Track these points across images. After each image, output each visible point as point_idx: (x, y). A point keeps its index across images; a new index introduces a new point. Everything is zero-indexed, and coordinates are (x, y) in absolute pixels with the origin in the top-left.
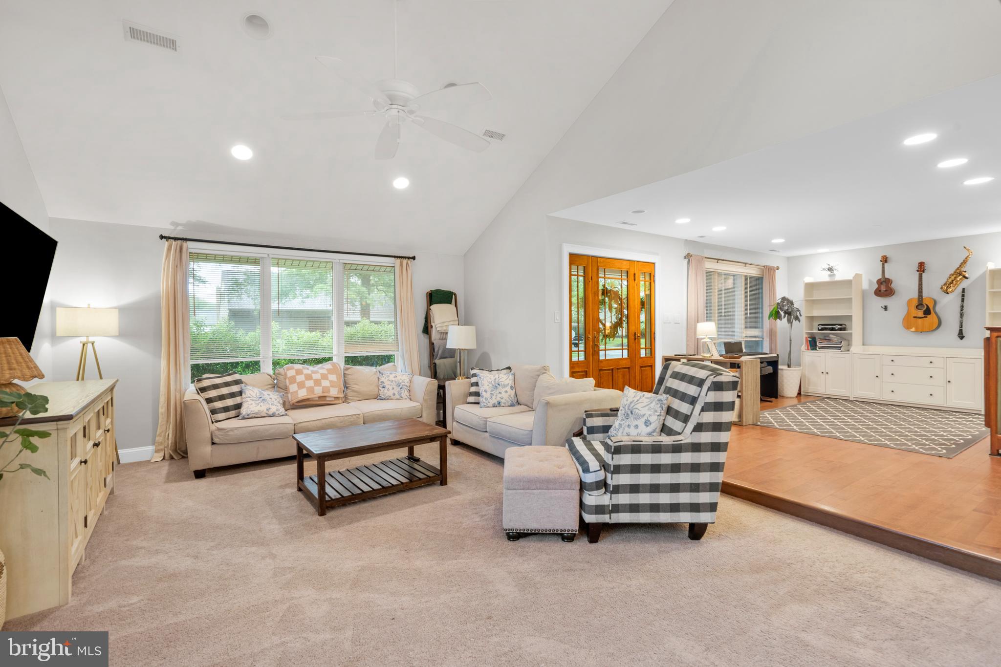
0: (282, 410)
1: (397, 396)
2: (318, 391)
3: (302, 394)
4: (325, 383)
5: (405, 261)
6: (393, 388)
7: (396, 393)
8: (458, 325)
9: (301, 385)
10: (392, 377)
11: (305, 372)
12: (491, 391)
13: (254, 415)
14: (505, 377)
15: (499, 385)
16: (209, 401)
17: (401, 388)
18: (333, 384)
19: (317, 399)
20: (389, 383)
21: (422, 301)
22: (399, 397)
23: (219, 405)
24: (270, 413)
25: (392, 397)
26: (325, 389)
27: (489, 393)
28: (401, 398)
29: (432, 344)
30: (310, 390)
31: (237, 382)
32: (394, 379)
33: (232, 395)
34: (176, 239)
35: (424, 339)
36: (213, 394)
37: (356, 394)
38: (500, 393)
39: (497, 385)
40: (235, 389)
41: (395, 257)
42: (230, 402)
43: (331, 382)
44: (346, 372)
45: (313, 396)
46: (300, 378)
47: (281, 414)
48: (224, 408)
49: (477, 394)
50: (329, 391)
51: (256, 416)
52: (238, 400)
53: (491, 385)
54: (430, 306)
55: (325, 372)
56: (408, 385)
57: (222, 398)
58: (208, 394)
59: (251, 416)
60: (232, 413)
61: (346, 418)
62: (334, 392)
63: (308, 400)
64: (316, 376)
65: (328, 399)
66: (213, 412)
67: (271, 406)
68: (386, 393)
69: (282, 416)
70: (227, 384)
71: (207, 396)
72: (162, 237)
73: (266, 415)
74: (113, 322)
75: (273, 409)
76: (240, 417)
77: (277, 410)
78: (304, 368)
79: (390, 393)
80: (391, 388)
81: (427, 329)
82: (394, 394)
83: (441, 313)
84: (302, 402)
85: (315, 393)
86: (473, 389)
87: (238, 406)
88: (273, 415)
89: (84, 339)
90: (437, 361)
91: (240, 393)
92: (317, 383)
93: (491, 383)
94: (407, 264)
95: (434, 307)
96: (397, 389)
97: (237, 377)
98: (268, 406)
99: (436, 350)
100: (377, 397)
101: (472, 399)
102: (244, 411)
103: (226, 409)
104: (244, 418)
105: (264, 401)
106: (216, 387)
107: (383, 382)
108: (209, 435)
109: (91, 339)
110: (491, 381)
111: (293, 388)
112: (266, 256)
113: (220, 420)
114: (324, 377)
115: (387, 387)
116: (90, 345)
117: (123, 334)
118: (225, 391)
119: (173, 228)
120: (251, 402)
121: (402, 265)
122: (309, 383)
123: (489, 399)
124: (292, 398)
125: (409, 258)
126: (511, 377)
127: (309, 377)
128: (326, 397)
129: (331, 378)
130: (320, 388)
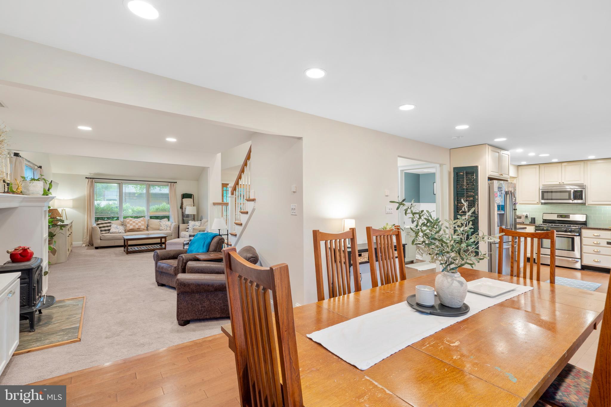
0: (124, 232)
1: (165, 229)
2: (137, 227)
3: (131, 227)
4: (140, 224)
5: (172, 184)
6: (164, 227)
7: (165, 228)
8: (194, 206)
9: (131, 224)
10: (164, 223)
11: (133, 220)
12: (192, 227)
13: (114, 232)
14: (198, 223)
16: (100, 228)
17: (167, 227)
18: (142, 225)
21: (179, 197)
23: (103, 229)
24: (119, 232)
26: (140, 226)
28: (167, 230)
29: (182, 212)
30: (134, 226)
31: (109, 223)
33: (107, 226)
34: (90, 178)
35: (180, 210)
36: (101, 226)
37: (151, 228)
39: (194, 226)
40: (109, 225)
41: (168, 182)
42: (107, 228)
43: (142, 224)
44: (149, 221)
45: (135, 228)
46: (131, 222)
49: (188, 228)
50: (141, 227)
52: (109, 228)
54: (183, 199)
55: (140, 220)
56: (170, 226)
57: (104, 227)
60: (107, 232)
62: (143, 227)
63: (133, 229)
64: (136, 222)
65: (140, 229)
66: (101, 231)
70: (106, 223)
71: (99, 226)
72: (86, 178)
74: (71, 204)
75: (120, 231)
76: (109, 233)
77: (122, 232)
78: (133, 219)
79: (163, 228)
81: (181, 207)
82: (164, 229)
83: (186, 201)
84: (131, 230)
86: (188, 227)
87: (109, 230)
89: (62, 209)
90: (184, 219)
91: (110, 226)
92: (137, 224)
93: (192, 225)
94: (173, 185)
95: (184, 200)
96: (165, 227)
97: (109, 221)
98: (118, 230)
99: (184, 214)
100: (159, 230)
101: (187, 230)
102: (111, 231)
103: (105, 230)
104: (111, 233)
105: (118, 228)
106: (102, 224)
107: (161, 225)
108: (99, 237)
109: (64, 209)
111: (128, 225)
112: (121, 183)
114: (140, 222)
115: (162, 226)
116: (64, 210)
117: (74, 208)
118: (105, 225)
119: (90, 174)
120: (113, 229)
122: (134, 224)
123: (191, 230)
124: (128, 228)
125: (174, 182)
126: (200, 223)
127: (134, 222)
128: (140, 228)
129: (143, 223)
130: (138, 226)
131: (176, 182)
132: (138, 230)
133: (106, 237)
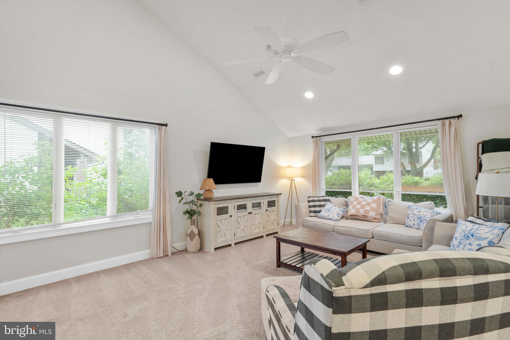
1: (416, 226)
2: (362, 212)
3: (354, 212)
4: (367, 208)
5: (447, 121)
6: (414, 220)
7: (416, 224)
9: (354, 207)
11: (360, 200)
12: (461, 240)
13: (323, 217)
15: (472, 235)
16: (310, 207)
17: (421, 221)
18: (372, 209)
19: (362, 216)
20: (412, 215)
22: (418, 228)
23: (313, 209)
24: (329, 217)
25: (413, 226)
26: (368, 212)
27: (458, 241)
28: (419, 229)
30: (358, 210)
31: (325, 200)
32: (417, 213)
33: (320, 206)
34: (317, 137)
36: (312, 204)
37: (390, 218)
38: (470, 244)
39: (470, 235)
41: (439, 119)
42: (318, 209)
43: (371, 207)
44: (388, 204)
45: (359, 214)
46: (355, 203)
48: (314, 211)
50: (368, 213)
51: (324, 218)
52: (321, 209)
53: (463, 234)
54: (482, 154)
55: (370, 201)
57: (314, 206)
58: (310, 204)
59: (321, 217)
61: (359, 230)
62: (372, 214)
63: (357, 215)
64: (364, 203)
65: (368, 218)
66: (310, 212)
67: (330, 214)
68: (409, 222)
69: (335, 220)
72: (312, 137)
73: (327, 218)
76: (317, 217)
77: (332, 217)
79: (411, 223)
80: (412, 219)
82: (414, 225)
84: (353, 216)
85: (360, 212)
87: (320, 212)
88: (330, 219)
89: (292, 179)
90: (485, 206)
91: (325, 206)
92: (363, 207)
93: (464, 232)
96: (417, 222)
100: (403, 224)
102: (323, 214)
103: (315, 212)
104: (319, 218)
106: (314, 201)
107: (409, 214)
108: (302, 221)
110: (466, 229)
111: (350, 207)
113: (312, 216)
114: (369, 204)
115: (410, 218)
118: (317, 203)
119: (317, 132)
120: (324, 211)
121: (443, 125)
122: (358, 206)
123: (456, 247)
127: (360, 203)
128: (367, 216)
129: (374, 205)
130: (364, 210)
131: (461, 116)
132: (364, 219)
133: (307, 222)
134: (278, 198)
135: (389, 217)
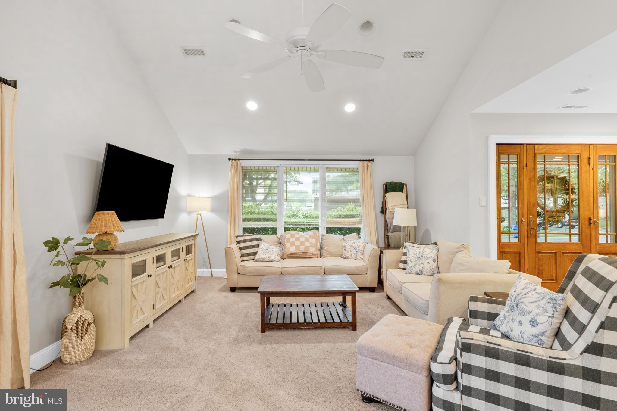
0: (278, 258)
2: (302, 249)
3: (292, 250)
4: (307, 244)
5: (366, 163)
6: (351, 251)
7: (353, 255)
8: (408, 208)
9: (293, 244)
10: (351, 243)
11: (297, 236)
12: (415, 261)
13: (262, 260)
14: (429, 251)
15: (422, 256)
16: (241, 249)
17: (357, 252)
18: (312, 245)
19: (302, 253)
20: (349, 247)
21: (379, 191)
22: (354, 258)
23: (245, 251)
24: (271, 259)
25: (350, 257)
26: (307, 248)
27: (413, 263)
28: (356, 259)
29: (386, 221)
30: (297, 247)
31: (257, 239)
32: (352, 245)
33: (253, 247)
34: (236, 160)
35: (381, 217)
36: (243, 245)
37: (328, 252)
38: (422, 263)
39: (420, 257)
40: (255, 243)
41: (359, 160)
42: (251, 251)
43: (311, 243)
44: (323, 238)
45: (300, 251)
46: (293, 240)
47: (276, 261)
48: (247, 253)
49: (405, 262)
50: (309, 249)
51: (263, 260)
52: (255, 250)
53: (415, 257)
54: (385, 193)
55: (308, 236)
56: (362, 249)
57: (247, 248)
58: (240, 245)
59: (260, 260)
60: (252, 257)
61: (312, 268)
62: (312, 250)
63: (296, 253)
64: (302, 239)
65: (308, 254)
66: (242, 255)
67: (271, 255)
68: (346, 254)
69: (277, 262)
70: (251, 240)
71: (240, 246)
72: (229, 159)
73: (268, 260)
74: (208, 204)
75: (272, 257)
76: (255, 260)
77: (274, 258)
78: (296, 233)
79: (348, 254)
80: (349, 250)
81: (383, 211)
82: (352, 255)
83: (393, 198)
84: (292, 254)
85: (300, 250)
86: (403, 258)
87: (255, 254)
88: (272, 261)
89: (197, 213)
90: (389, 234)
91: (258, 246)
92: (302, 243)
93: (416, 254)
94: (367, 165)
95: (388, 195)
96: (354, 252)
97: (258, 236)
98: (269, 255)
99: (389, 226)
100: (341, 256)
101: (402, 265)
102: (257, 257)
103: (249, 254)
104: (256, 261)
105: (268, 252)
106: (245, 241)
107: (345, 246)
108: (236, 268)
109: (200, 213)
110: (416, 252)
111: (288, 245)
112: (279, 165)
113: (245, 260)
114: (307, 240)
115: (347, 250)
116: (199, 216)
117: (213, 210)
118: (249, 244)
119: (235, 154)
120: (261, 252)
121: (363, 166)
122: (298, 243)
123: (413, 267)
124: (287, 252)
125: (370, 161)
126: (435, 251)
127: (297, 239)
128: (307, 253)
129: (312, 241)
130: (304, 246)
131: (373, 160)
132: (304, 256)
133: (246, 269)
134: (195, 241)
135: (325, 252)
